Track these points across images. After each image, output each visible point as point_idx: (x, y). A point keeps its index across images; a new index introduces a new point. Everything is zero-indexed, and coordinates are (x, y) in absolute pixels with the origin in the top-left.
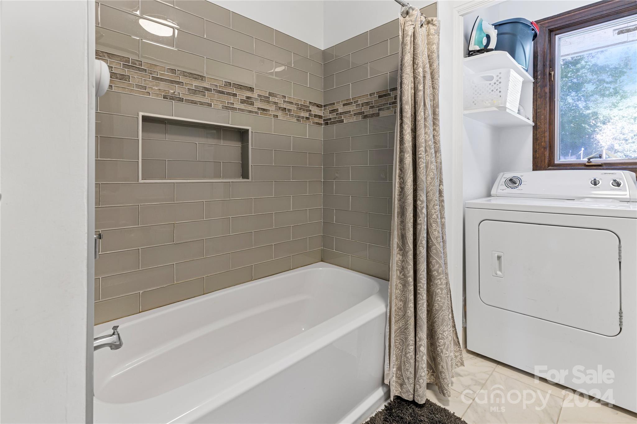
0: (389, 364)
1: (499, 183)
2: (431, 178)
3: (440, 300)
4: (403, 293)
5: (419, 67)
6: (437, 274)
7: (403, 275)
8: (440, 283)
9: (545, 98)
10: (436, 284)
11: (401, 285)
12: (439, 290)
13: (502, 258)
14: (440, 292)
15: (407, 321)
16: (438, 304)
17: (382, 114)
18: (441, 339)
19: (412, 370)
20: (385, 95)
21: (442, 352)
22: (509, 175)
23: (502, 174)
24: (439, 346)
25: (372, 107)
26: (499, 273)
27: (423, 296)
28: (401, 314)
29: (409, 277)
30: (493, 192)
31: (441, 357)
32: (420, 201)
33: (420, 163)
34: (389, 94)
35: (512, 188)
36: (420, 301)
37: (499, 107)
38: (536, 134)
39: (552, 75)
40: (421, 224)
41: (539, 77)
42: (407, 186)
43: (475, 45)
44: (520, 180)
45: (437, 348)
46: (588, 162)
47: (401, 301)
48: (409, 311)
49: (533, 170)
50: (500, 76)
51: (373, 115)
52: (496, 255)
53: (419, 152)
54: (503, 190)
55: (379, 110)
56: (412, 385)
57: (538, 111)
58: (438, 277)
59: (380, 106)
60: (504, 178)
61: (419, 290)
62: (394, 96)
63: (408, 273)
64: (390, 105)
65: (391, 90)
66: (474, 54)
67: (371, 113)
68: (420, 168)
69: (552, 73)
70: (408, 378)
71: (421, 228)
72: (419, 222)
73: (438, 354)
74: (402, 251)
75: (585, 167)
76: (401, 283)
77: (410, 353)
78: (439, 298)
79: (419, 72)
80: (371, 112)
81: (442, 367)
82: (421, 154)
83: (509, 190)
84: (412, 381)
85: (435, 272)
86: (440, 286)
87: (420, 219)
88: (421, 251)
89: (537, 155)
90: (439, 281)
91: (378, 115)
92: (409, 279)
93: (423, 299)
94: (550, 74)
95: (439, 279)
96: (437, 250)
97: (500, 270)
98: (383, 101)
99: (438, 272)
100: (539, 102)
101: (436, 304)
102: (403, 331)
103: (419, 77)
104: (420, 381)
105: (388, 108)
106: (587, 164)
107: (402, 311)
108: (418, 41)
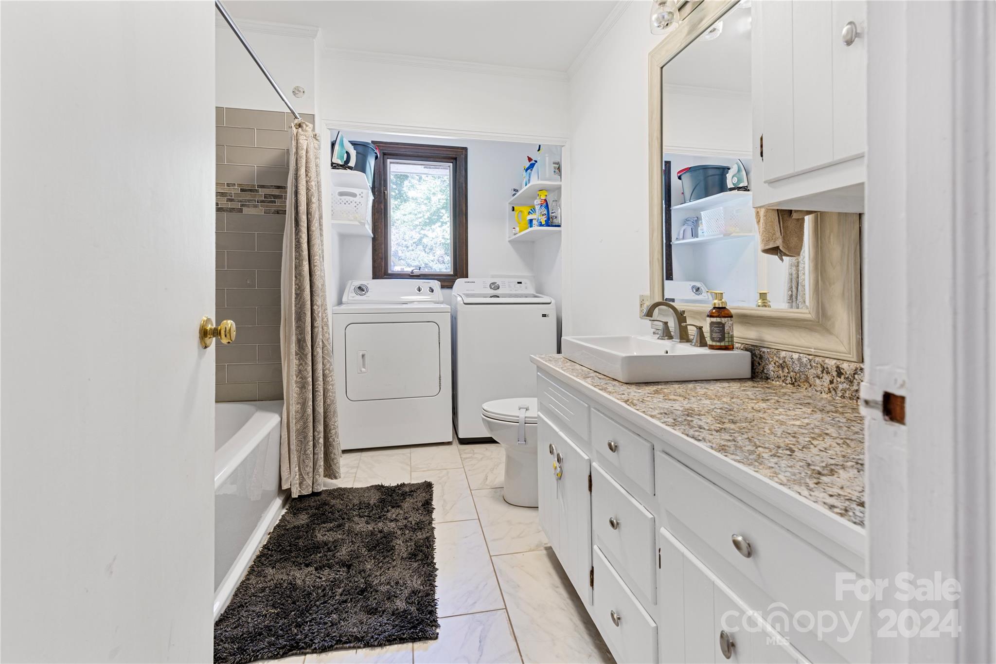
0: (289, 468)
1: (349, 291)
2: (322, 285)
3: (331, 395)
4: (301, 395)
5: (312, 181)
6: (328, 372)
7: (301, 378)
8: (331, 380)
9: (381, 214)
10: (328, 381)
11: (298, 389)
12: (331, 386)
13: (366, 356)
14: (332, 388)
15: (307, 420)
16: (330, 399)
17: (246, 210)
18: (333, 430)
19: (311, 464)
20: (251, 190)
21: (334, 441)
22: (358, 283)
23: (350, 282)
24: (331, 436)
25: (231, 200)
26: (363, 370)
27: (320, 393)
28: (299, 416)
29: (309, 377)
30: (344, 299)
31: (333, 445)
32: (317, 305)
33: (316, 270)
34: (257, 191)
35: (361, 295)
36: (318, 398)
37: (360, 223)
38: (375, 245)
39: (386, 193)
40: (318, 327)
41: (376, 193)
42: (306, 292)
43: (337, 158)
44: (367, 288)
45: (328, 439)
46: (412, 273)
47: (298, 404)
48: (309, 410)
49: (373, 279)
50: (362, 195)
51: (231, 210)
52: (361, 354)
53: (314, 260)
54: (353, 297)
55: (242, 205)
56: (312, 479)
57: (376, 224)
58: (330, 375)
59: (243, 201)
60: (353, 286)
61: (317, 388)
62: (263, 194)
63: (308, 374)
64: (258, 202)
65: (259, 187)
66: (337, 167)
67: (229, 207)
68: (316, 276)
69: (386, 192)
70: (308, 473)
71: (318, 331)
72: (316, 325)
73: (330, 444)
74: (299, 356)
75: (409, 277)
76: (298, 387)
77: (309, 448)
78: (331, 394)
79: (312, 186)
80: (230, 205)
81: (335, 454)
82: (316, 262)
83: (359, 297)
84: (311, 475)
85: (327, 371)
86: (332, 383)
87: (317, 323)
88: (318, 352)
89: (376, 265)
90: (330, 378)
91: (241, 211)
92: (308, 380)
93: (320, 396)
94: (384, 193)
95: (330, 376)
96: (328, 351)
97: (364, 367)
98: (247, 196)
99: (329, 370)
100: (376, 217)
101: (328, 400)
102: (302, 433)
103: (312, 190)
104: (319, 471)
105: (255, 206)
106: (411, 274)
107: (300, 413)
108: (310, 155)
